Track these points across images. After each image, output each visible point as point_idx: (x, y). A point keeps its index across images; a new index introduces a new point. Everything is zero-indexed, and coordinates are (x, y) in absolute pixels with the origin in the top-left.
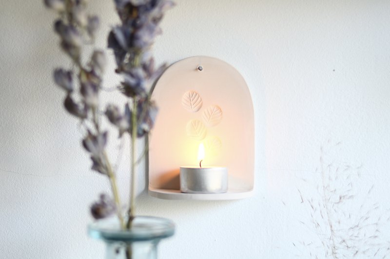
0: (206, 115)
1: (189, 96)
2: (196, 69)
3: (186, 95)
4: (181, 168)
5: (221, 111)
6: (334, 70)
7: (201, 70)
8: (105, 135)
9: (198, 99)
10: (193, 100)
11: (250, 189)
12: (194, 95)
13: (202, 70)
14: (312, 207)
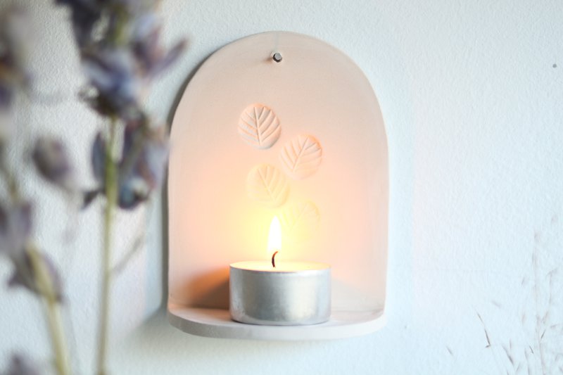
0: (287, 154)
1: (252, 116)
2: (269, 59)
3: (247, 113)
4: (231, 267)
5: (319, 148)
6: (555, 66)
7: (278, 61)
8: (27, 210)
9: (271, 122)
10: (261, 124)
11: (377, 311)
12: (264, 112)
13: (282, 62)
14: (511, 360)
